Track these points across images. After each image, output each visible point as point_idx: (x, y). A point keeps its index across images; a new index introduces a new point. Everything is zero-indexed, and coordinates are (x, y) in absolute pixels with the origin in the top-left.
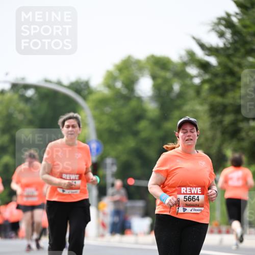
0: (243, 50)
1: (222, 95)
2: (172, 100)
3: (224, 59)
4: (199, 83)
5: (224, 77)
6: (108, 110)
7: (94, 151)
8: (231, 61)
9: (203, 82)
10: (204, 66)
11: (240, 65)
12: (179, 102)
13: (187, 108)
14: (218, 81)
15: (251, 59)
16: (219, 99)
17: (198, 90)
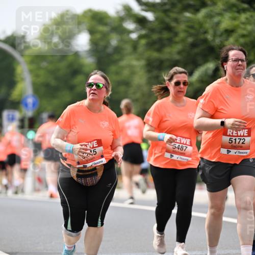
0: (179, 6)
1: (159, 50)
2: (109, 55)
3: (161, 15)
4: (136, 38)
5: (160, 32)
6: (44, 64)
7: (30, 105)
8: (168, 16)
9: (141, 37)
10: (141, 21)
11: (176, 20)
12: (116, 57)
13: (123, 63)
14: (155, 37)
15: (188, 15)
16: (155, 55)
17: (135, 45)
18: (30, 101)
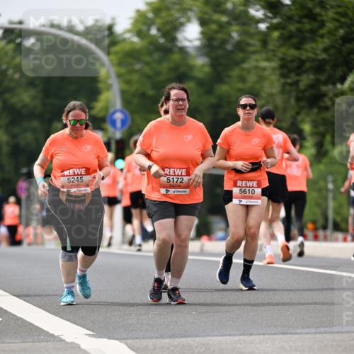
6: (138, 66)
7: (119, 124)
9: (272, 28)
14: (293, 27)
18: (119, 116)
